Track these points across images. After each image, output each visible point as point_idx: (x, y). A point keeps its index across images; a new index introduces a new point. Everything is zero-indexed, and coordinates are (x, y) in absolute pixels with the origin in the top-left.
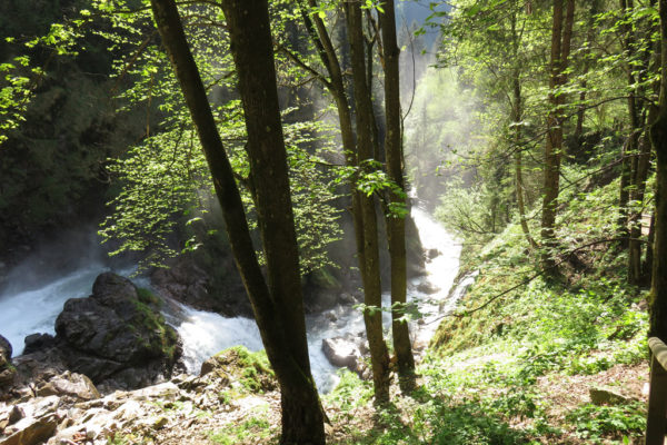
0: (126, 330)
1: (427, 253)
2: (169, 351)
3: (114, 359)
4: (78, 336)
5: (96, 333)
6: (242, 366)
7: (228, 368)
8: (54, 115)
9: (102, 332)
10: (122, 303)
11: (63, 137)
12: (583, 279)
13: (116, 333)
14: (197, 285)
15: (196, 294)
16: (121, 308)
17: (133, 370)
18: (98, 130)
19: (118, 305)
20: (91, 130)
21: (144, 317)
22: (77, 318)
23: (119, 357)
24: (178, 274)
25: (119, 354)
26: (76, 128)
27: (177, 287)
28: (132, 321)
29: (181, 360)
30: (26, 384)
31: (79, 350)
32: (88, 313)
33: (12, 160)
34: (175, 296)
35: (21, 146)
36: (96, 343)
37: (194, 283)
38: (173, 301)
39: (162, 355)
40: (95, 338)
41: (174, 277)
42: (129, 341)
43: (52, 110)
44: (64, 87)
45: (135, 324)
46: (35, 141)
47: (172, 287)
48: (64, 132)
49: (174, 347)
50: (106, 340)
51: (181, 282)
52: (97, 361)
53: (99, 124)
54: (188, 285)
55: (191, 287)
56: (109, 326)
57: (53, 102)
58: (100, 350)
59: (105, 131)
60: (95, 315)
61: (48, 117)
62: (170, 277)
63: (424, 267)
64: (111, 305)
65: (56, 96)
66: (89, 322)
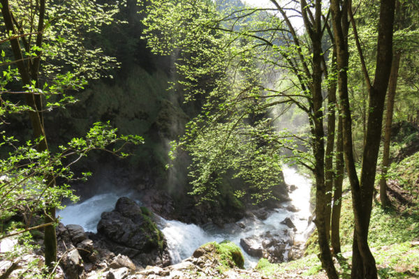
0: (140, 231)
1: (289, 187)
2: (161, 243)
3: (134, 248)
4: (114, 234)
5: (124, 233)
6: (218, 253)
7: (211, 254)
8: (87, 105)
9: (128, 232)
10: (135, 215)
11: (91, 117)
12: (408, 209)
13: (135, 233)
14: (168, 206)
15: (168, 211)
16: (135, 218)
17: (144, 254)
18: (110, 114)
19: (133, 216)
20: (106, 114)
21: (148, 223)
22: (111, 223)
23: (137, 246)
24: (157, 198)
25: (136, 245)
26: (99, 112)
27: (157, 206)
28: (142, 226)
29: (166, 249)
30: (101, 260)
31: (115, 242)
32: (116, 221)
33: (64, 130)
34: (156, 211)
35: (70, 123)
36: (125, 238)
37: (166, 204)
38: (155, 214)
39: (157, 245)
40: (124, 235)
41: (155, 200)
42: (142, 238)
43: (87, 102)
44: (92, 89)
45: (144, 227)
46: (76, 120)
47: (155, 206)
48: (91, 115)
49: (162, 241)
50: (130, 237)
51: (159, 203)
52: (126, 248)
53: (111, 110)
54: (163, 205)
55: (165, 206)
56: (131, 229)
57: (87, 98)
58: (127, 242)
59: (114, 114)
60: (121, 222)
61: (84, 106)
62: (153, 200)
63: (288, 196)
64: (129, 216)
65: (89, 94)
66: (119, 226)
